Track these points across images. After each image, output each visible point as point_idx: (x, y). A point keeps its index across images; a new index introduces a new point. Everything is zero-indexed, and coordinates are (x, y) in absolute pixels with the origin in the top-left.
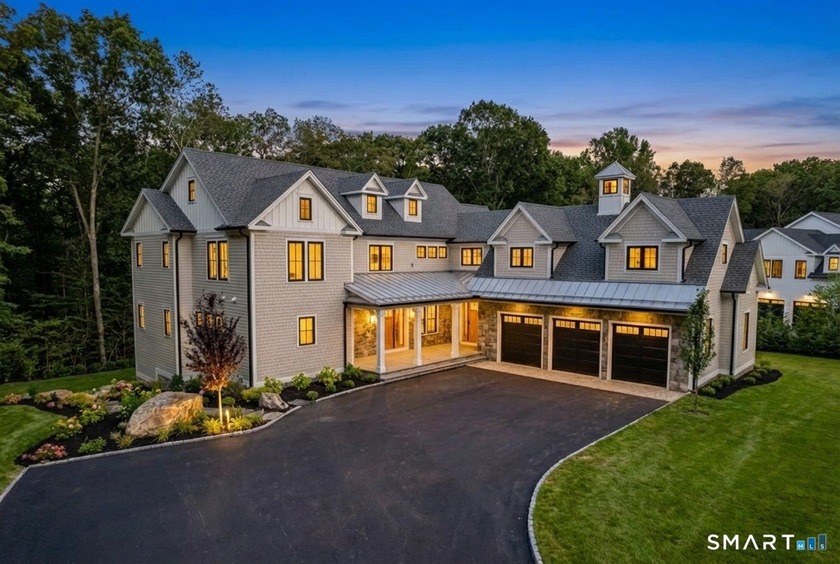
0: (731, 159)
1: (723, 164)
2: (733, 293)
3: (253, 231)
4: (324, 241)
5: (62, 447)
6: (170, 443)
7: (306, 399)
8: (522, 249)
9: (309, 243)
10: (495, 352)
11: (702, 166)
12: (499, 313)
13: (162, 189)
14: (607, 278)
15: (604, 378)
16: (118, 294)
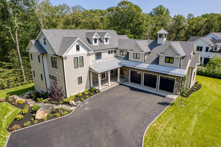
0: (191, 14)
1: (188, 15)
2: (192, 68)
3: (64, 57)
4: (83, 56)
5: (19, 125)
6: (47, 121)
7: (81, 100)
8: (137, 54)
9: (79, 57)
10: (129, 79)
11: (183, 16)
12: (130, 70)
13: (36, 40)
14: (159, 64)
15: (157, 89)
16: (27, 62)
